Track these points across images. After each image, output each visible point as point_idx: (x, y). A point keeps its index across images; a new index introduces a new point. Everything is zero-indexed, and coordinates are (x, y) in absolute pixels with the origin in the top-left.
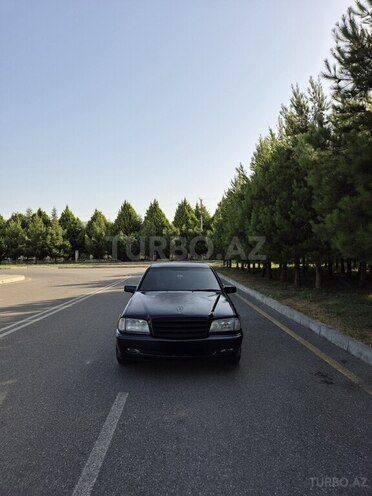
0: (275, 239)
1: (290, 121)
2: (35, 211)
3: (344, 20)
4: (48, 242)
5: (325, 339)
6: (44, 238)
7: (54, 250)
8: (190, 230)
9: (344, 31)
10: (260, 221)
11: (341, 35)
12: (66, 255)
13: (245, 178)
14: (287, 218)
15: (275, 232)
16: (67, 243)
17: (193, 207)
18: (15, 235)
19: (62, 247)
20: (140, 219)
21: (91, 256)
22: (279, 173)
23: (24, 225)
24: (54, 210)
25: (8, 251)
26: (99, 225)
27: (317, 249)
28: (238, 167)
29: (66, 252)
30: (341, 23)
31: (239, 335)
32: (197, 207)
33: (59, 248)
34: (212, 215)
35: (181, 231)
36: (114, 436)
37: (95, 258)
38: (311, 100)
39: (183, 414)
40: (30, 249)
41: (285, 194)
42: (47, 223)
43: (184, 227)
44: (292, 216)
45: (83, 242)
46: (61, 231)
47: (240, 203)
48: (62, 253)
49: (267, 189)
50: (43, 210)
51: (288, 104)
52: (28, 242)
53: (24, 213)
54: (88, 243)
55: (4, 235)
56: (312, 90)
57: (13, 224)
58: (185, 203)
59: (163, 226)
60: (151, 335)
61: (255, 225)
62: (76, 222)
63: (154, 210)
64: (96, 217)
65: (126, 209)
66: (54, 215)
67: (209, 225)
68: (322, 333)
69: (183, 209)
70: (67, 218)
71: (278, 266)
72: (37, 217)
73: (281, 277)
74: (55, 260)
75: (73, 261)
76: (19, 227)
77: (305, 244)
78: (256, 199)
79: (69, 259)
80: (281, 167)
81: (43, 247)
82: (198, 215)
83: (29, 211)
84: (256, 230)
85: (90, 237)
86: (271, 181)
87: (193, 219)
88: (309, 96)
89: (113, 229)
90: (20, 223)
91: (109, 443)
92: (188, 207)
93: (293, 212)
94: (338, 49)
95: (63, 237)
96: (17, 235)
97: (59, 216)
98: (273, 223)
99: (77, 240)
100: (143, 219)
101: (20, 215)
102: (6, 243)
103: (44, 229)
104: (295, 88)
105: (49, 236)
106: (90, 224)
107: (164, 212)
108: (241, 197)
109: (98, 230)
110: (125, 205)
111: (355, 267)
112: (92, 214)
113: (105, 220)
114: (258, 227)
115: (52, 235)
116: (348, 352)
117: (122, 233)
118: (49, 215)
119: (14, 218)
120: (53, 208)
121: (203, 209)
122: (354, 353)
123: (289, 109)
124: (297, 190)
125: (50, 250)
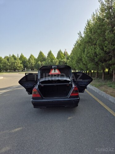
0: (96, 60)
2: (12, 55)
4: (16, 65)
6: (14, 64)
7: (18, 68)
8: (62, 60)
10: (89, 53)
13: (81, 37)
15: (96, 57)
16: (22, 65)
17: (63, 52)
19: (20, 67)
20: (46, 57)
21: (30, 70)
23: (8, 60)
24: (18, 55)
25: (3, 68)
26: (32, 59)
28: (79, 32)
29: (22, 68)
32: (64, 52)
34: (69, 55)
35: (59, 60)
42: (15, 59)
43: (60, 59)
44: (105, 49)
45: (27, 65)
46: (20, 62)
48: (20, 69)
50: (14, 55)
52: (9, 66)
53: (9, 56)
54: (29, 65)
58: (60, 51)
59: (53, 59)
61: (86, 55)
62: (25, 58)
63: (50, 53)
64: (31, 56)
65: (41, 54)
67: (68, 58)
69: (60, 53)
70: (22, 57)
73: (96, 76)
76: (6, 60)
78: (87, 43)
79: (23, 71)
80: (100, 26)
81: (14, 67)
82: (65, 55)
84: (87, 56)
85: (29, 63)
87: (63, 56)
89: (37, 60)
92: (62, 52)
93: (106, 47)
96: (5, 63)
97: (19, 57)
99: (25, 64)
100: (47, 57)
101: (7, 57)
102: (2, 66)
103: (14, 61)
106: (29, 59)
107: (53, 54)
108: (80, 45)
109: (32, 61)
110: (40, 52)
112: (30, 56)
113: (34, 58)
114: (88, 55)
115: (17, 63)
117: (39, 62)
118: (16, 56)
119: (5, 57)
121: (66, 53)
125: (16, 68)
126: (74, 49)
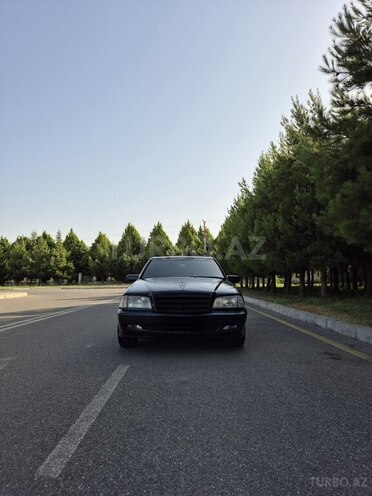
0: (279, 244)
1: (291, 131)
2: (40, 234)
3: (340, 18)
4: (52, 264)
5: (331, 331)
6: (48, 260)
7: (57, 272)
9: (341, 26)
11: (338, 31)
12: (70, 277)
13: (247, 191)
14: (290, 222)
15: (279, 237)
16: (71, 265)
17: (197, 230)
18: (19, 256)
19: (66, 268)
20: (144, 241)
21: (95, 278)
22: (281, 179)
23: (29, 247)
24: (59, 233)
25: (11, 274)
26: (103, 247)
27: (322, 254)
28: (241, 181)
29: (69, 274)
30: (337, 19)
31: (242, 313)
32: (200, 230)
33: (63, 270)
34: (215, 237)
36: (114, 393)
37: (98, 280)
38: (311, 111)
39: (185, 378)
40: (34, 270)
41: (287, 199)
42: (51, 245)
44: (295, 220)
45: (87, 265)
46: (65, 253)
47: (242, 216)
48: (65, 275)
49: (270, 195)
50: (48, 233)
51: (289, 115)
52: (32, 265)
53: (29, 236)
54: (91, 264)
55: (9, 258)
56: (312, 103)
57: (17, 246)
58: (188, 226)
60: (153, 311)
62: (80, 245)
63: (158, 232)
64: (100, 239)
65: (130, 231)
66: (59, 238)
68: (329, 326)
69: (186, 232)
70: (71, 241)
71: (282, 285)
72: (42, 240)
74: (58, 281)
75: (77, 283)
76: (24, 249)
77: (308, 249)
78: (259, 207)
79: (73, 281)
80: (283, 174)
81: (47, 268)
82: (201, 237)
83: (34, 234)
85: (94, 259)
86: (273, 188)
88: (309, 108)
90: (24, 245)
91: (108, 396)
92: (192, 229)
93: (296, 217)
94: (336, 48)
95: (67, 259)
96: (21, 257)
97: (63, 239)
98: (276, 229)
99: (81, 262)
100: (147, 240)
101: (25, 239)
102: (10, 265)
103: (48, 251)
104: (295, 99)
105: (53, 258)
106: (94, 246)
107: (167, 234)
108: (244, 211)
109: (102, 251)
110: (129, 228)
111: (361, 285)
112: (96, 237)
113: (109, 243)
115: (56, 256)
116: (356, 339)
117: (125, 255)
118: (54, 238)
119: (19, 241)
120: (57, 231)
121: (206, 231)
122: (362, 339)
123: (289, 118)
124: (299, 194)
125: (54, 272)
126: (227, 221)
